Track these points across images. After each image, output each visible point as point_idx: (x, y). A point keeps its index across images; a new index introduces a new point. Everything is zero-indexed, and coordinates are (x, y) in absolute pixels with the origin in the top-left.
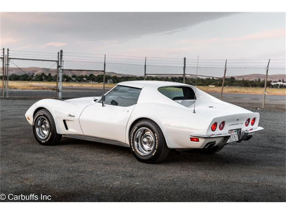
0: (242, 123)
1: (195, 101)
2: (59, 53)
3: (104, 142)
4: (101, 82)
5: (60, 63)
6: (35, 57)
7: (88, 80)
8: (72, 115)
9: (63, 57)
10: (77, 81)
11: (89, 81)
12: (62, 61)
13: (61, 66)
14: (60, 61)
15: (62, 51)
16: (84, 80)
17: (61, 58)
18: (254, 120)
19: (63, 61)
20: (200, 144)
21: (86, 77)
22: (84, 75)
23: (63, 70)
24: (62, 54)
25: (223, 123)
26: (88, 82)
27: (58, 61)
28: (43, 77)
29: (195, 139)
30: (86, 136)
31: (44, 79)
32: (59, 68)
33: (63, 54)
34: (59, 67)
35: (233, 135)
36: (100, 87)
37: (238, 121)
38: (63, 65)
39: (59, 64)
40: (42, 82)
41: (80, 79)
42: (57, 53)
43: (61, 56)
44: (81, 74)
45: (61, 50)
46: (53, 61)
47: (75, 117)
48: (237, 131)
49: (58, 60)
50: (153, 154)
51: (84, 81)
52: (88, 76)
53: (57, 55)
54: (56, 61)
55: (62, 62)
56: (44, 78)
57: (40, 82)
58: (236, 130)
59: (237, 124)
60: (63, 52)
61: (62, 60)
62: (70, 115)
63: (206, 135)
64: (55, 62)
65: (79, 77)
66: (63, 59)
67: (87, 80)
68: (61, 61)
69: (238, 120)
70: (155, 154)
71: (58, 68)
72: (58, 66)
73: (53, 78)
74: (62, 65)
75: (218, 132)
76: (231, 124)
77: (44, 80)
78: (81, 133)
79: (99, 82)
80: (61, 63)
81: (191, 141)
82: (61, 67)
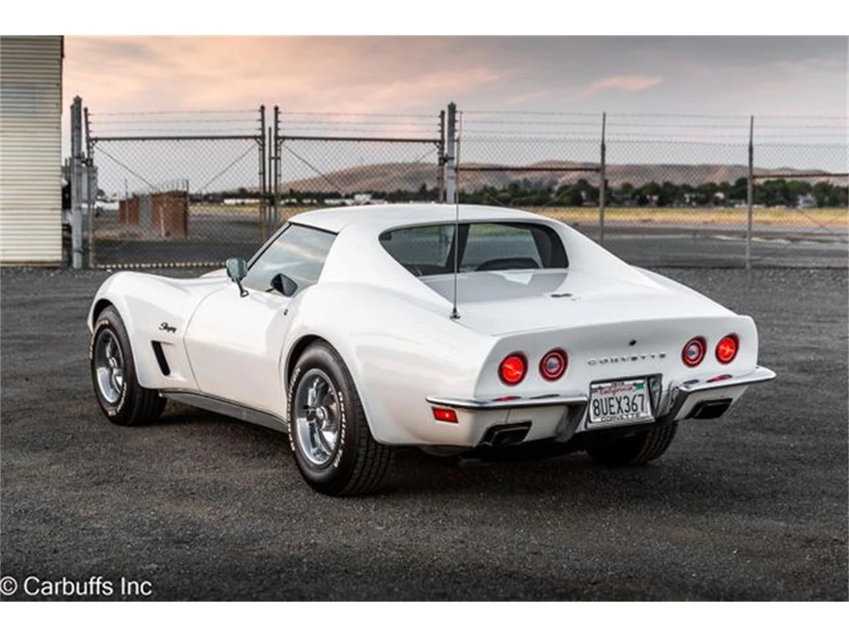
0: (663, 356)
1: (566, 275)
2: (443, 113)
3: (244, 416)
4: (774, 204)
5: (448, 148)
6: (365, 131)
7: (732, 197)
8: (169, 326)
9: (457, 126)
10: (694, 204)
11: (732, 201)
12: (454, 141)
13: (450, 156)
14: (449, 141)
15: (452, 108)
16: (717, 198)
17: (452, 131)
18: (733, 341)
19: (458, 141)
20: (462, 431)
21: (724, 187)
22: (718, 182)
23: (457, 169)
24: (454, 117)
25: (561, 355)
26: (732, 205)
27: (442, 142)
28: (583, 194)
29: (444, 412)
30: (207, 396)
31: (586, 201)
32: (446, 165)
33: (457, 117)
34: (444, 160)
35: (626, 397)
36: (740, 221)
37: (636, 345)
38: (458, 155)
39: (446, 151)
40: (577, 209)
41: (703, 196)
42: (439, 114)
43: (452, 122)
44: (711, 180)
45: (449, 103)
46: (424, 141)
47: (177, 332)
48: (645, 386)
49: (443, 136)
50: (336, 465)
51: (718, 202)
52: (732, 183)
53: (439, 121)
54: (434, 141)
55: (456, 144)
56: (587, 196)
57: (573, 209)
58: (640, 381)
59: (634, 359)
60: (457, 109)
61: (456, 138)
62: (167, 324)
63: (474, 399)
64: (432, 144)
65: (700, 190)
66: (457, 135)
67: (727, 201)
68: (452, 140)
69: (633, 343)
70: (339, 464)
71: (441, 164)
72: (440, 159)
73: (613, 195)
74: (455, 155)
75: (533, 386)
76: (603, 359)
77: (586, 203)
78: (193, 386)
79: (768, 205)
80: (451, 148)
81: (438, 418)
82: (450, 161)
